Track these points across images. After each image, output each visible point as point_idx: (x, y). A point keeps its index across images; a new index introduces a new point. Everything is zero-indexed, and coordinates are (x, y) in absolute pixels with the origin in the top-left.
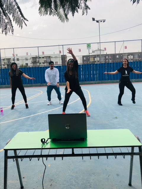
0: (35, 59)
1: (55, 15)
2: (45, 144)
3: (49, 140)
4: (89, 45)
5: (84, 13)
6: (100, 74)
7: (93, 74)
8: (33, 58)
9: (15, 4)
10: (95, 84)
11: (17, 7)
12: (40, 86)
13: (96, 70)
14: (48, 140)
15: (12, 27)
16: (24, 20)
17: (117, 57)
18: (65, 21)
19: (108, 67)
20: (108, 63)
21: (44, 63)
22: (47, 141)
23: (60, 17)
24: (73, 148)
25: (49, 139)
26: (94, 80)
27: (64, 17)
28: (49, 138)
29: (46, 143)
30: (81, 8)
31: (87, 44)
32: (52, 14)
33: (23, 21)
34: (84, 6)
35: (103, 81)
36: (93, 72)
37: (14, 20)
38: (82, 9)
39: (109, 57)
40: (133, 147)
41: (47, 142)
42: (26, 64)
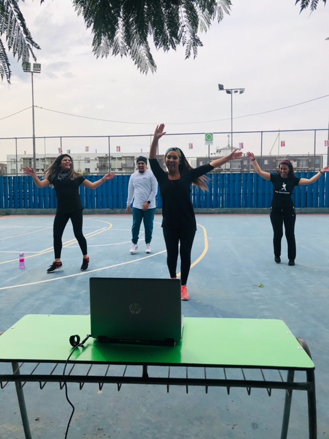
0: (104, 162)
1: (126, 54)
2: (80, 348)
3: (91, 340)
4: (209, 137)
5: (189, 54)
6: (229, 195)
7: (216, 195)
8: (100, 158)
9: (13, 9)
10: (219, 213)
11: (18, 15)
12: (108, 213)
13: (222, 187)
14: (86, 339)
15: (8, 65)
16: (31, 46)
17: (266, 162)
18: (150, 69)
19: (246, 180)
20: (246, 174)
21: (120, 169)
22: (84, 342)
23: (138, 61)
24: (145, 365)
25: (90, 336)
26: (217, 206)
27: (148, 61)
28: (90, 334)
29: (83, 346)
30: (184, 44)
31: (206, 134)
32: (119, 53)
33: (29, 50)
34: (189, 38)
35: (235, 209)
36: (216, 191)
37: (10, 47)
38: (186, 45)
39: (248, 162)
40: (291, 370)
41: (85, 345)
42: (86, 169)
